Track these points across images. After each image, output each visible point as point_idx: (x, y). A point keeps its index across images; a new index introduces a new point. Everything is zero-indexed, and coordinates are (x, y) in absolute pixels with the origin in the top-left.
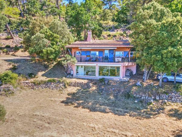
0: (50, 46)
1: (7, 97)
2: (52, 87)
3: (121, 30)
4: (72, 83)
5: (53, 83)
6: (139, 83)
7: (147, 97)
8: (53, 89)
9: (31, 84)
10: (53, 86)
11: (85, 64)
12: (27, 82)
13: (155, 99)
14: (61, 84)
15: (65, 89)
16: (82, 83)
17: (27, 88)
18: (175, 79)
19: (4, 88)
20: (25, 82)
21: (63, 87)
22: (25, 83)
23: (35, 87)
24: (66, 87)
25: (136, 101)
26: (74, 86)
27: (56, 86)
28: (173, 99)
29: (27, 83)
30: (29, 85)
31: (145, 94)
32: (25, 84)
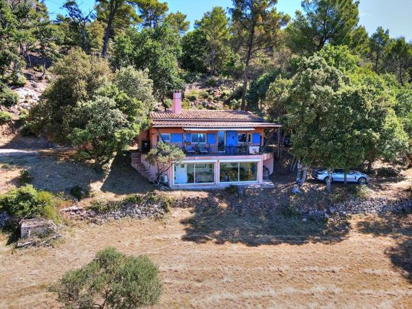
0: (126, 126)
1: (53, 247)
2: (137, 213)
3: (197, 85)
4: (177, 201)
5: (137, 206)
6: (297, 189)
7: (316, 211)
8: (139, 218)
9: (85, 212)
10: (138, 210)
11: (194, 159)
12: (74, 208)
13: (329, 213)
14: (156, 206)
15: (166, 215)
16: (198, 197)
17: (79, 222)
18: (345, 178)
19: (35, 228)
20: (71, 208)
21: (162, 211)
22: (69, 211)
23: (98, 218)
24: (167, 211)
25: (305, 220)
26: (182, 206)
27: (145, 210)
28: (353, 208)
29: (75, 211)
30: (82, 216)
31: (312, 206)
32: (72, 213)
